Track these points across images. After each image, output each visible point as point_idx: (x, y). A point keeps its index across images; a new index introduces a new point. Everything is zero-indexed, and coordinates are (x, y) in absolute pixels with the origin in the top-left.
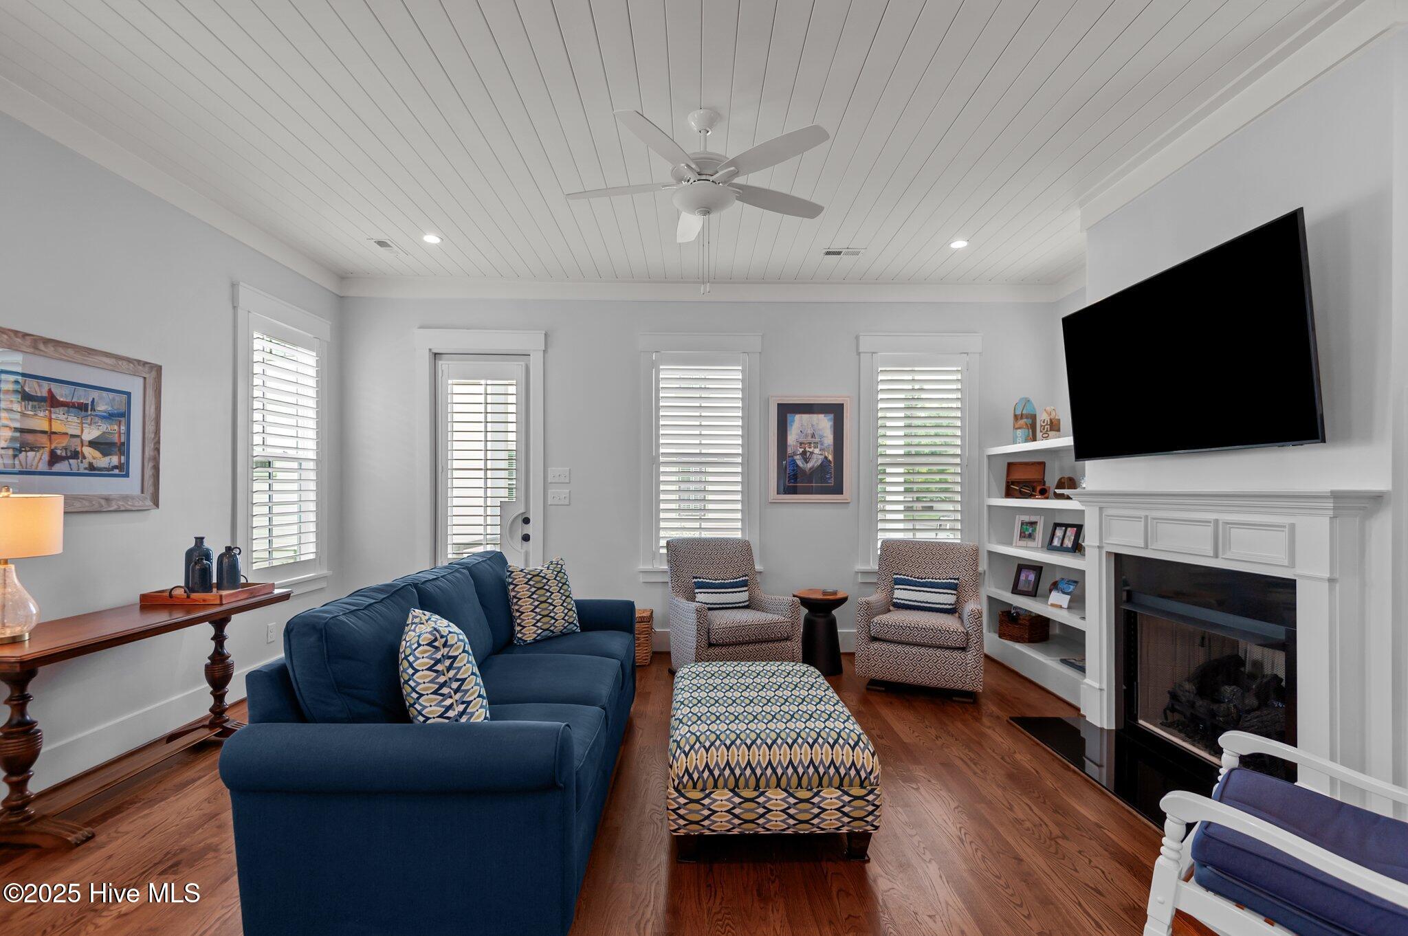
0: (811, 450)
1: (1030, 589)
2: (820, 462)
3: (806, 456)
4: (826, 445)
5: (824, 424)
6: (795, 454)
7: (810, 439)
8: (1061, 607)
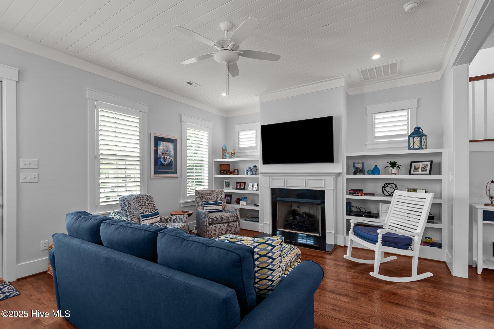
0: (166, 157)
1: (229, 202)
2: (169, 161)
3: (165, 159)
4: (171, 155)
5: (171, 146)
6: (161, 158)
7: (166, 152)
8: (244, 205)
